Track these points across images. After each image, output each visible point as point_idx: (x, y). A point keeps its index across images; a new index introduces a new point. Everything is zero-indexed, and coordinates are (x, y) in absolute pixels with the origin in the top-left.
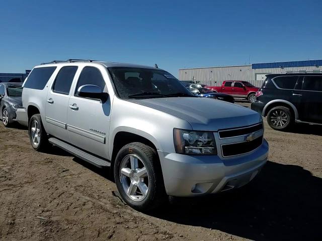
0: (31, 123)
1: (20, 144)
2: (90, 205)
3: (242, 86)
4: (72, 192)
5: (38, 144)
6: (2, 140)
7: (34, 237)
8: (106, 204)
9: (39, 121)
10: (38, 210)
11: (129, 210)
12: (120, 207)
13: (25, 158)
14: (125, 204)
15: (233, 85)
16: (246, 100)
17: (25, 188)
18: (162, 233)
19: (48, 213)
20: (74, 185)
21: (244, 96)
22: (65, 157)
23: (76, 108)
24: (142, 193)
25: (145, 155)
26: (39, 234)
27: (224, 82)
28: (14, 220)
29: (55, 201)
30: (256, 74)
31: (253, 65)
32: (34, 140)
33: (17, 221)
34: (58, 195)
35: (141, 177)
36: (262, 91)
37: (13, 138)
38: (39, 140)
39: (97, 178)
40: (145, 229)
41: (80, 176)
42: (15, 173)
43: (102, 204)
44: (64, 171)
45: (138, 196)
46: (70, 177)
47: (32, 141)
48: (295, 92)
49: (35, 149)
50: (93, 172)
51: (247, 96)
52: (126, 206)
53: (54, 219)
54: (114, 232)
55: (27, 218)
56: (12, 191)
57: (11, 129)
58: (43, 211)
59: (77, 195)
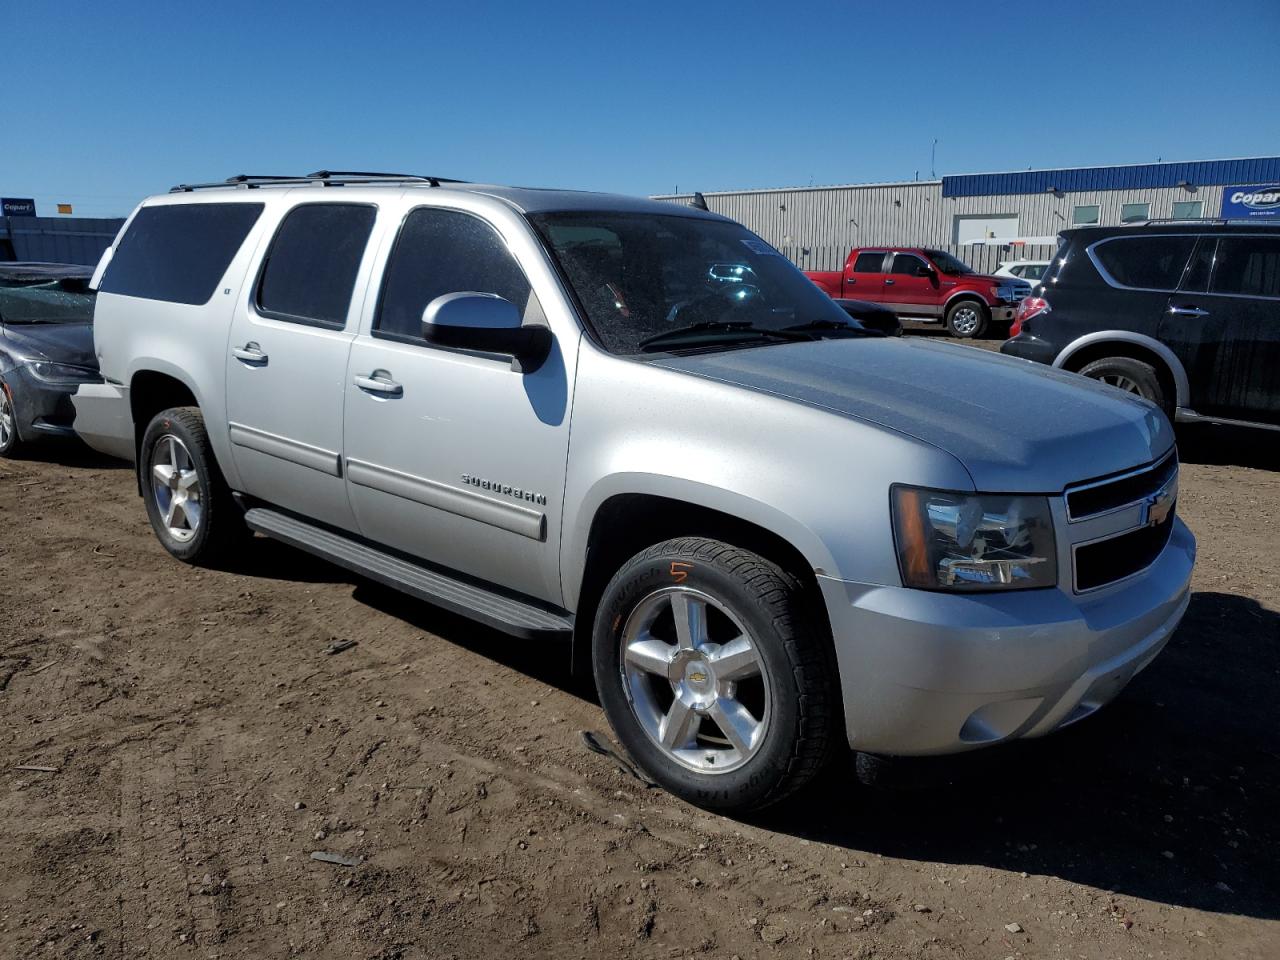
0: (152, 446)
1: (98, 534)
2: (506, 796)
3: (925, 272)
4: (411, 739)
5: (190, 534)
6: (13, 517)
7: (339, 945)
8: (567, 785)
9: (193, 440)
10: (304, 825)
11: (674, 810)
12: (630, 796)
13: (149, 595)
14: (650, 786)
15: (887, 264)
16: (940, 327)
17: (209, 732)
18: (842, 901)
19: (349, 839)
20: (407, 712)
21: (932, 309)
22: (316, 587)
23: (390, 387)
24: (729, 741)
25: (750, 594)
26: (353, 931)
27: (854, 252)
28: (224, 874)
29: (358, 782)
30: (957, 218)
31: (946, 181)
32: (167, 519)
33: (237, 873)
34: (359, 756)
35: (723, 680)
36: (1047, 296)
37: (57, 506)
38: (195, 517)
39: (488, 676)
40: (770, 886)
41: (414, 666)
42: (136, 667)
43: (556, 787)
44: (337, 651)
45: (710, 753)
46: (370, 674)
47: (156, 521)
48: (1177, 300)
49: (176, 554)
50: (460, 651)
51: (941, 310)
52: (656, 791)
53: (388, 860)
54: (654, 907)
55: (274, 861)
56: (156, 746)
57: (30, 466)
58: (327, 830)
59: (437, 752)
